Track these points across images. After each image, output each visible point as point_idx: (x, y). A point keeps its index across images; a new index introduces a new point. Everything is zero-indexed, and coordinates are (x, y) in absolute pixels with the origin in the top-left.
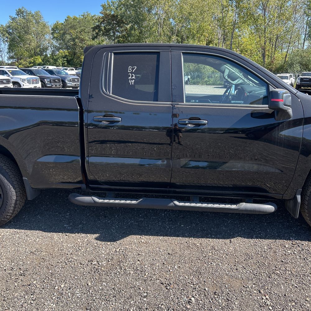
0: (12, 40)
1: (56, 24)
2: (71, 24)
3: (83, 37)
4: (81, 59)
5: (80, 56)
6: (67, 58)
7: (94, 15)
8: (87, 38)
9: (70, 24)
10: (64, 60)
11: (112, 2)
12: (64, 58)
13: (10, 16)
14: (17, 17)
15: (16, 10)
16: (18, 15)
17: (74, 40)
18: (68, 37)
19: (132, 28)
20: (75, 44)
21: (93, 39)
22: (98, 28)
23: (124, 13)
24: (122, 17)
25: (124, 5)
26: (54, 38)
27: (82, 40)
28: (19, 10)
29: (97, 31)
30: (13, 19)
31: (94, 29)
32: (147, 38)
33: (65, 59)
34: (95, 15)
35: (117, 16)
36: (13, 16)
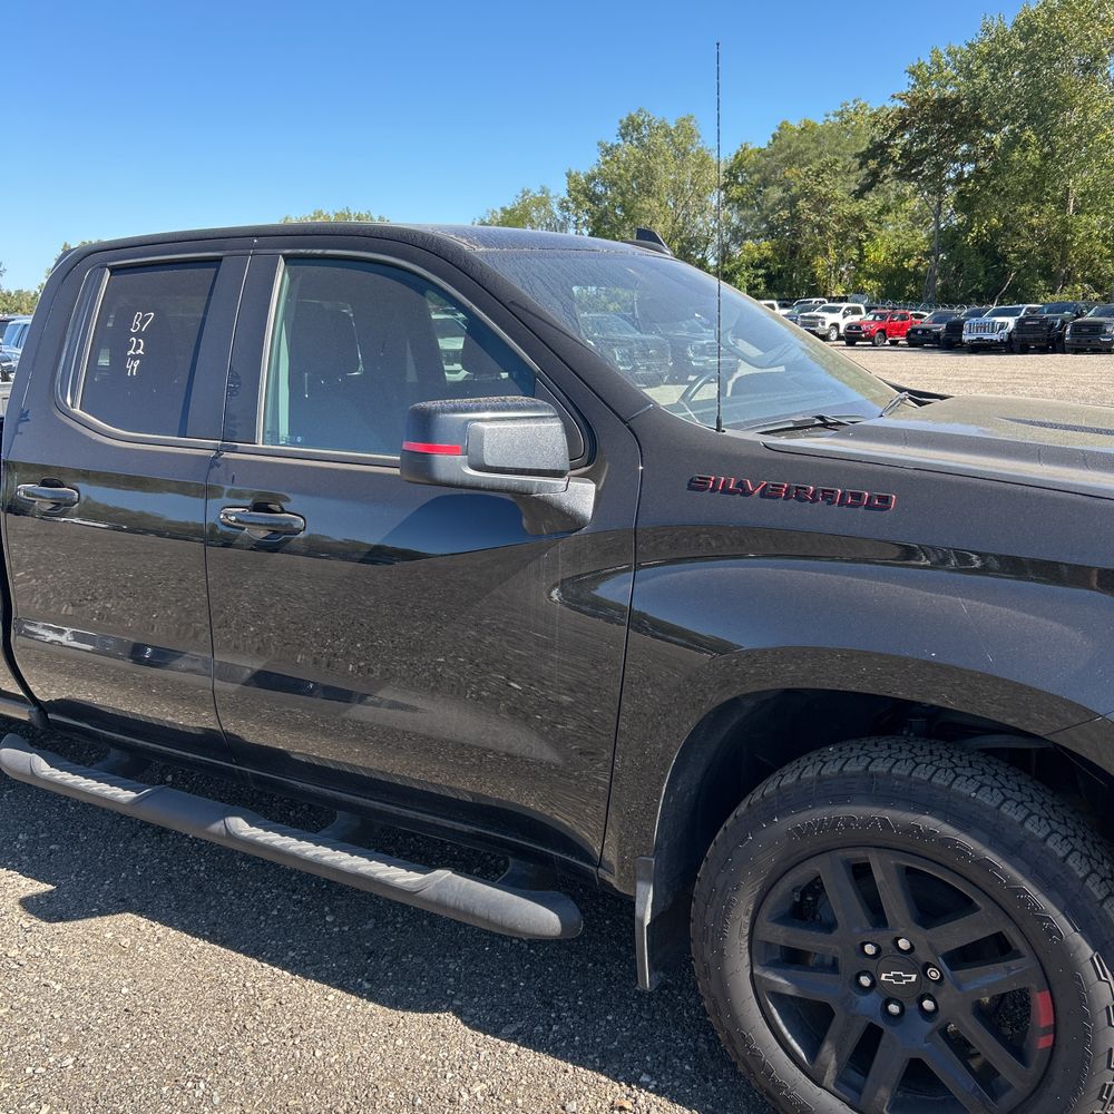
0: (599, 220)
1: (738, 154)
2: (789, 147)
3: (824, 191)
4: (815, 267)
5: (812, 257)
6: (768, 268)
7: (880, 106)
8: (839, 193)
9: (789, 150)
10: (757, 276)
11: (949, 54)
12: (757, 267)
13: (599, 144)
14: (621, 142)
15: (621, 122)
16: (623, 136)
17: (793, 201)
18: (775, 193)
19: (1013, 142)
20: (794, 218)
21: (859, 195)
22: (881, 154)
23: (985, 87)
24: (976, 102)
25: (987, 58)
26: (729, 200)
27: (821, 203)
28: (631, 119)
29: (873, 164)
30: (609, 151)
31: (864, 157)
32: (1070, 173)
33: (761, 272)
34: (884, 107)
35: (957, 101)
36: (607, 143)
